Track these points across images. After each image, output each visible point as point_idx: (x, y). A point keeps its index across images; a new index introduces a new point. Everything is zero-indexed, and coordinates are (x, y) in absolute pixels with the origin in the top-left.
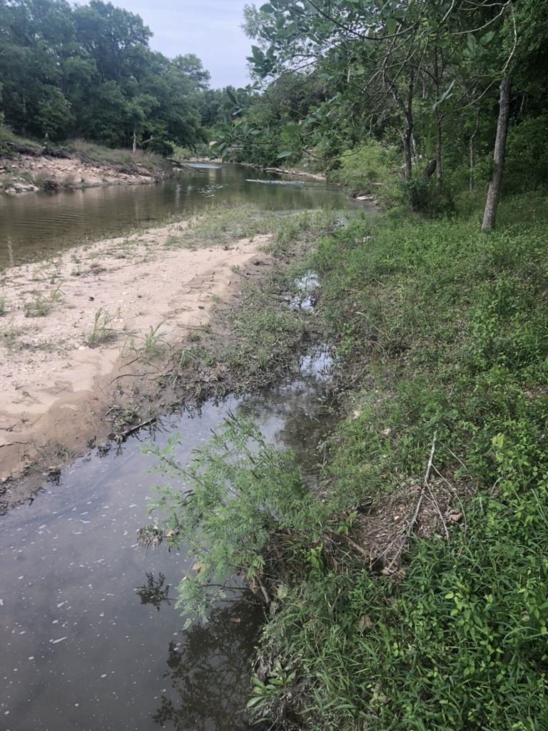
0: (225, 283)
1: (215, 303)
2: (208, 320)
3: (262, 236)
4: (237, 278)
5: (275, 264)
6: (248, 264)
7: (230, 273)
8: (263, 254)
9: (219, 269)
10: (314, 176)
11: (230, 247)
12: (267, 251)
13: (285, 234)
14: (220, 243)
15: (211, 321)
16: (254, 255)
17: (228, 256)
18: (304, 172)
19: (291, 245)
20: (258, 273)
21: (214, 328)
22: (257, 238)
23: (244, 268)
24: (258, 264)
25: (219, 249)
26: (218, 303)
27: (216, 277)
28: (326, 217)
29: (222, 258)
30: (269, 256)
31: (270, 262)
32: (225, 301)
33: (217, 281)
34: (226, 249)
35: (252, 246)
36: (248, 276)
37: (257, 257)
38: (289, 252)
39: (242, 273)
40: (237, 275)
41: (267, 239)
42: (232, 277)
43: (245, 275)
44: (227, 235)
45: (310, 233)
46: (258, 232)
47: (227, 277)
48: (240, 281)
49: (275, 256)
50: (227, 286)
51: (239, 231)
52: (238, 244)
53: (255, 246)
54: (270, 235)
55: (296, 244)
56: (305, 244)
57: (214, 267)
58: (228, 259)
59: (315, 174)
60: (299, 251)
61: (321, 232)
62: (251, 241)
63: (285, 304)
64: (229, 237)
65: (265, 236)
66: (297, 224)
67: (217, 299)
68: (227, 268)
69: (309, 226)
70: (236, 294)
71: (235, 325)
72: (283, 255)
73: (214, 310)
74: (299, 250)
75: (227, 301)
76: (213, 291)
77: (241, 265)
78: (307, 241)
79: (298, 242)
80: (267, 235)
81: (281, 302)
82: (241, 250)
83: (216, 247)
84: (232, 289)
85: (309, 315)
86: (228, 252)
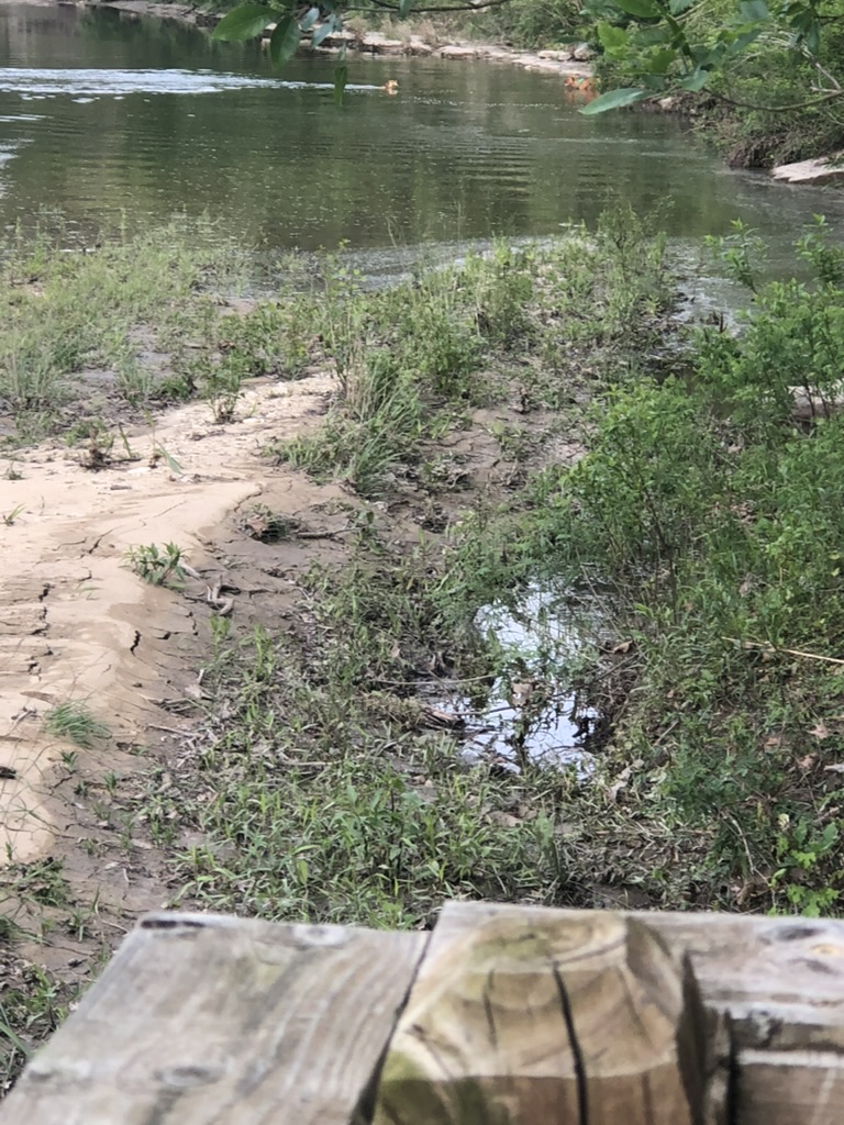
0: (112, 643)
1: (69, 748)
2: (43, 836)
3: (281, 387)
4: (173, 614)
5: (367, 533)
6: (221, 536)
7: (132, 589)
8: (300, 480)
9: (73, 568)
10: (528, 61)
11: (118, 451)
12: (317, 465)
13: (406, 375)
14: (55, 431)
15: (59, 839)
16: (252, 488)
17: (112, 501)
18: (472, 36)
19: (445, 429)
20: (279, 583)
21: (77, 877)
22: (253, 398)
23: (202, 559)
24: (273, 534)
25: (58, 465)
26: (86, 744)
27: (58, 611)
28: (615, 274)
29: (79, 513)
30: (333, 491)
31: (338, 524)
32: (118, 735)
33: (69, 631)
34: (98, 462)
35: (236, 444)
36: (228, 601)
37: (265, 500)
38: (439, 468)
39: (196, 585)
40: (166, 599)
41: (309, 403)
42: (148, 610)
43: (213, 596)
44: (93, 390)
45: (537, 363)
46: (259, 370)
47: (118, 611)
48: (186, 627)
49: (362, 489)
50: (122, 653)
51: (155, 369)
52: (159, 435)
53: (249, 442)
54: (324, 382)
55: (467, 424)
56: (517, 425)
57: (45, 559)
58: (112, 514)
59: (534, 51)
60: (488, 463)
61: (599, 355)
62: (226, 418)
63: (444, 742)
64: (99, 399)
65: (295, 385)
66: (466, 320)
67: (78, 729)
68: (114, 562)
69: (527, 329)
70: (176, 697)
71: (190, 859)
72: (406, 486)
73: (71, 785)
74: (490, 455)
75: (132, 733)
76: (54, 682)
77: (184, 543)
78: (529, 408)
79: (480, 416)
80: (311, 384)
81: (417, 729)
82: (176, 465)
83: (41, 453)
84: (149, 673)
85: (576, 793)
86: (107, 477)
